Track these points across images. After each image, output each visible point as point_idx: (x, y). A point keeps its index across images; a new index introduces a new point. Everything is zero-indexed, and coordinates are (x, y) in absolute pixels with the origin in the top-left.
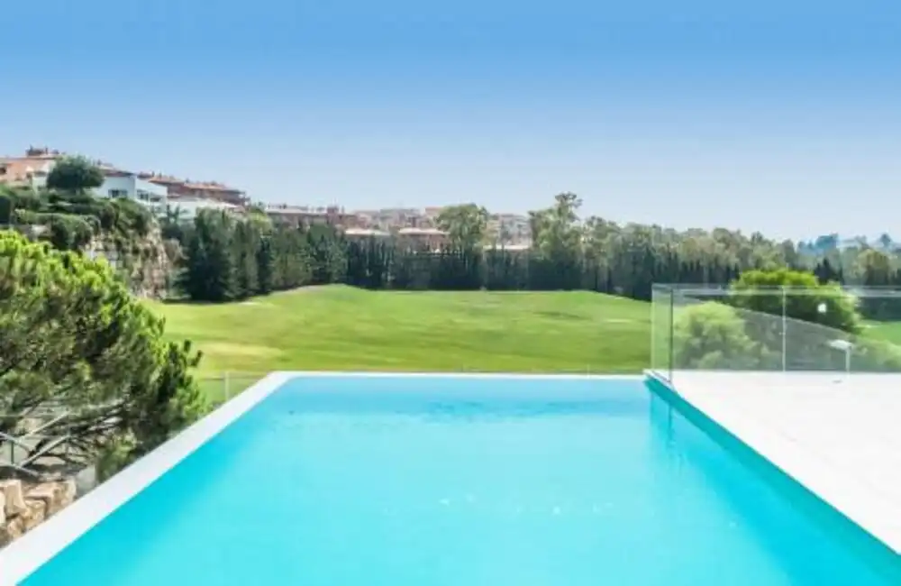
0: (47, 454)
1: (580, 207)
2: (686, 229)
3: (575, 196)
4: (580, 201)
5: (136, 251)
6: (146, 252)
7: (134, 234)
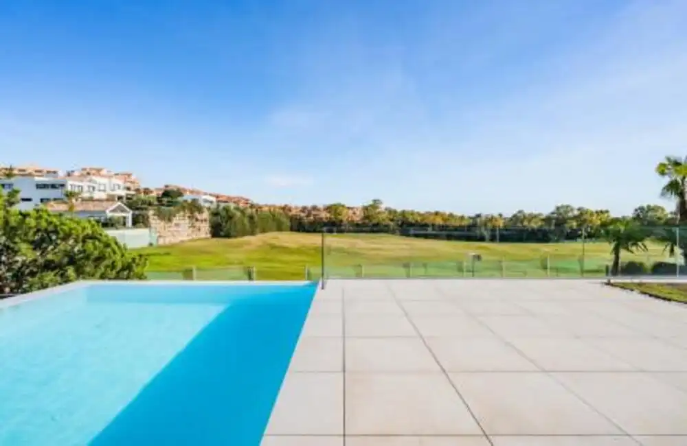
1: (382, 204)
2: (425, 212)
3: (379, 201)
5: (197, 220)
6: (202, 221)
7: (196, 214)
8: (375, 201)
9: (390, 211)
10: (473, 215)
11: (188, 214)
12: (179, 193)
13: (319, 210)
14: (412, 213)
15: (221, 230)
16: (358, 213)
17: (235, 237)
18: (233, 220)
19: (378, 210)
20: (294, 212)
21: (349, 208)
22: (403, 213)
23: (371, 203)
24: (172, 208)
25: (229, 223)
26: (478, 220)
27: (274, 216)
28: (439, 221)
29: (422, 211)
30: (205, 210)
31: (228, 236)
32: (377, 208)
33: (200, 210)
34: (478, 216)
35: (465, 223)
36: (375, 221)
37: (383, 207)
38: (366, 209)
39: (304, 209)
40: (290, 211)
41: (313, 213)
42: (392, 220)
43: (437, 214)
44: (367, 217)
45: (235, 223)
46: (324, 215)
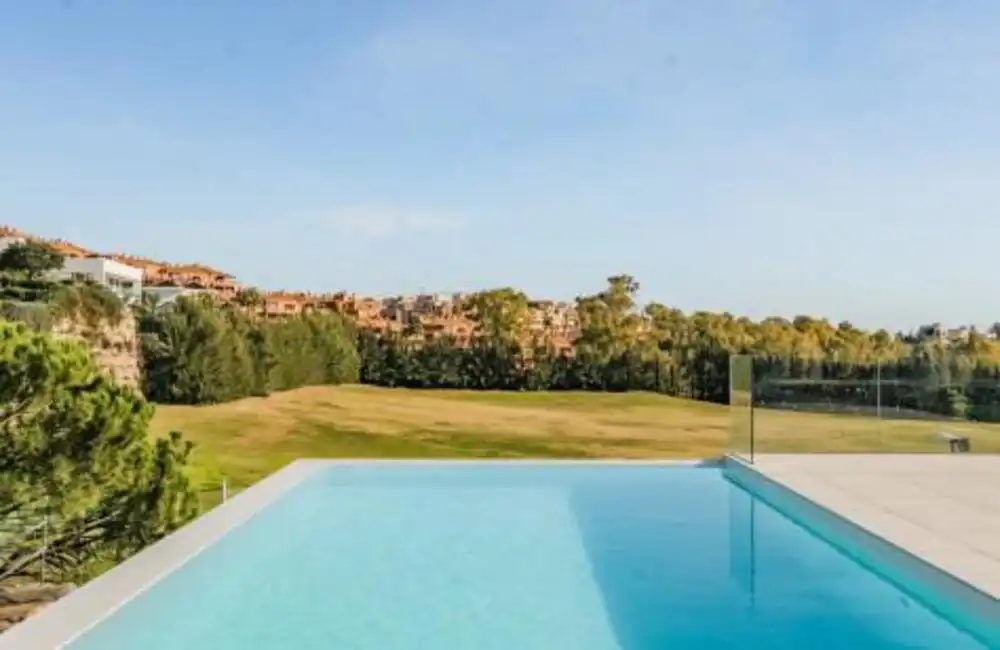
0: (21, 573)
1: (638, 292)
2: (763, 319)
3: (630, 279)
4: (637, 285)
5: (106, 345)
6: (118, 346)
7: (104, 325)
8: (615, 280)
9: (663, 318)
10: (912, 329)
11: (81, 327)
12: (53, 257)
13: (438, 311)
14: (728, 322)
15: (174, 379)
16: (558, 320)
17: (212, 400)
18: (209, 344)
19: (628, 313)
20: (364, 317)
21: (534, 305)
22: (701, 321)
23: (605, 287)
24: (39, 305)
25: (196, 354)
26: (929, 345)
27: (316, 332)
28: (810, 351)
29: (756, 319)
30: (127, 311)
31: (192, 398)
32: (625, 303)
33: (113, 312)
34: (930, 332)
35: (889, 356)
36: (617, 349)
37: (640, 301)
38: (586, 306)
39: (391, 308)
40: (353, 312)
41: (424, 320)
42: (665, 346)
43: (802, 324)
44: (589, 336)
45: (214, 353)
46: (459, 328)
